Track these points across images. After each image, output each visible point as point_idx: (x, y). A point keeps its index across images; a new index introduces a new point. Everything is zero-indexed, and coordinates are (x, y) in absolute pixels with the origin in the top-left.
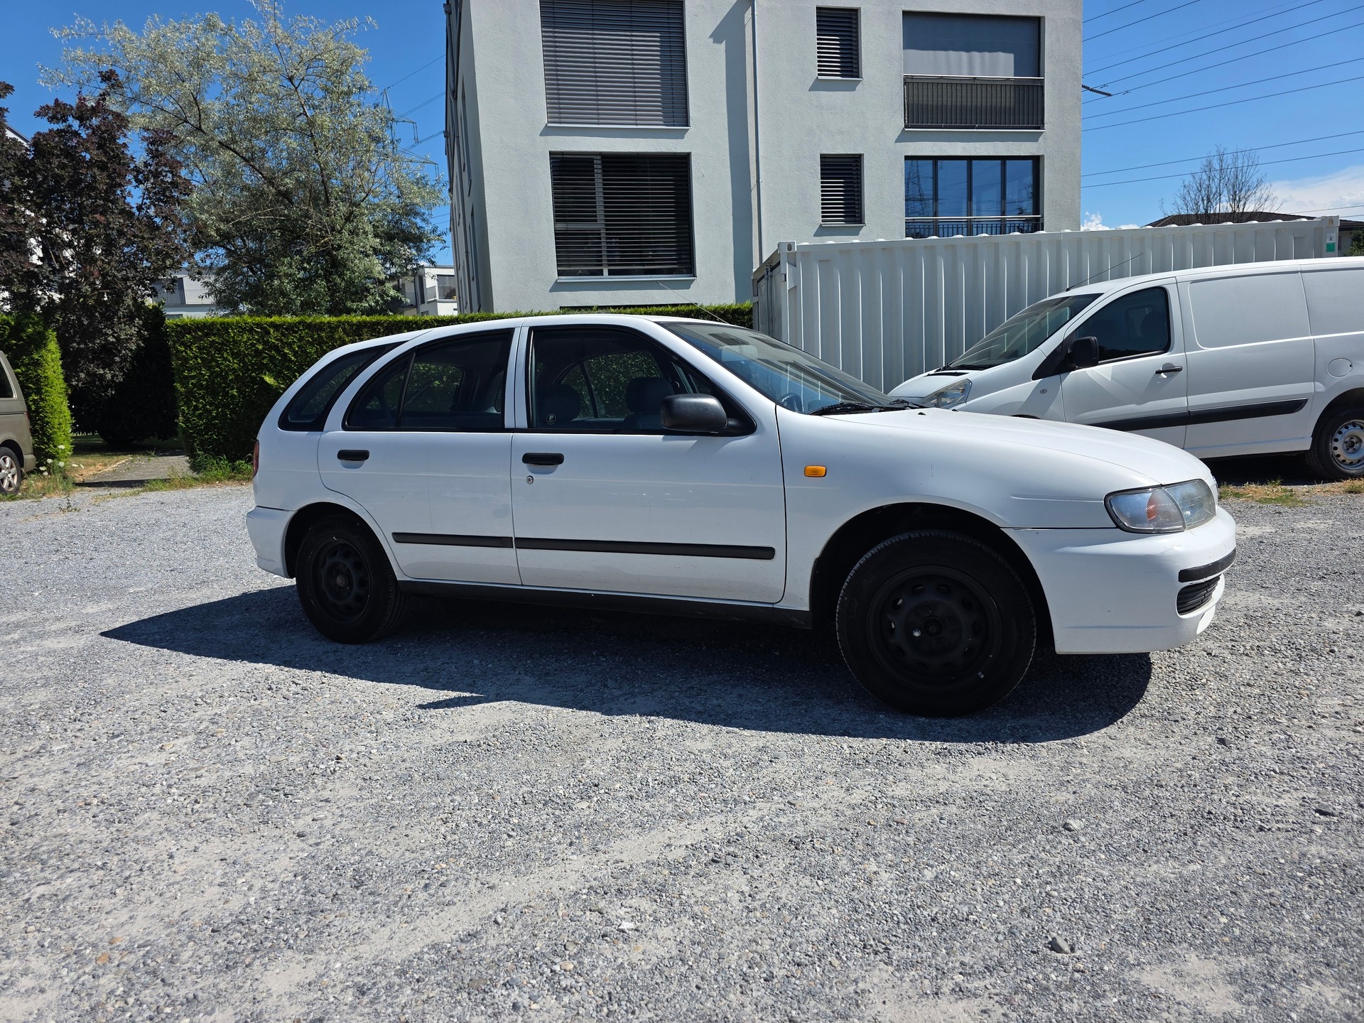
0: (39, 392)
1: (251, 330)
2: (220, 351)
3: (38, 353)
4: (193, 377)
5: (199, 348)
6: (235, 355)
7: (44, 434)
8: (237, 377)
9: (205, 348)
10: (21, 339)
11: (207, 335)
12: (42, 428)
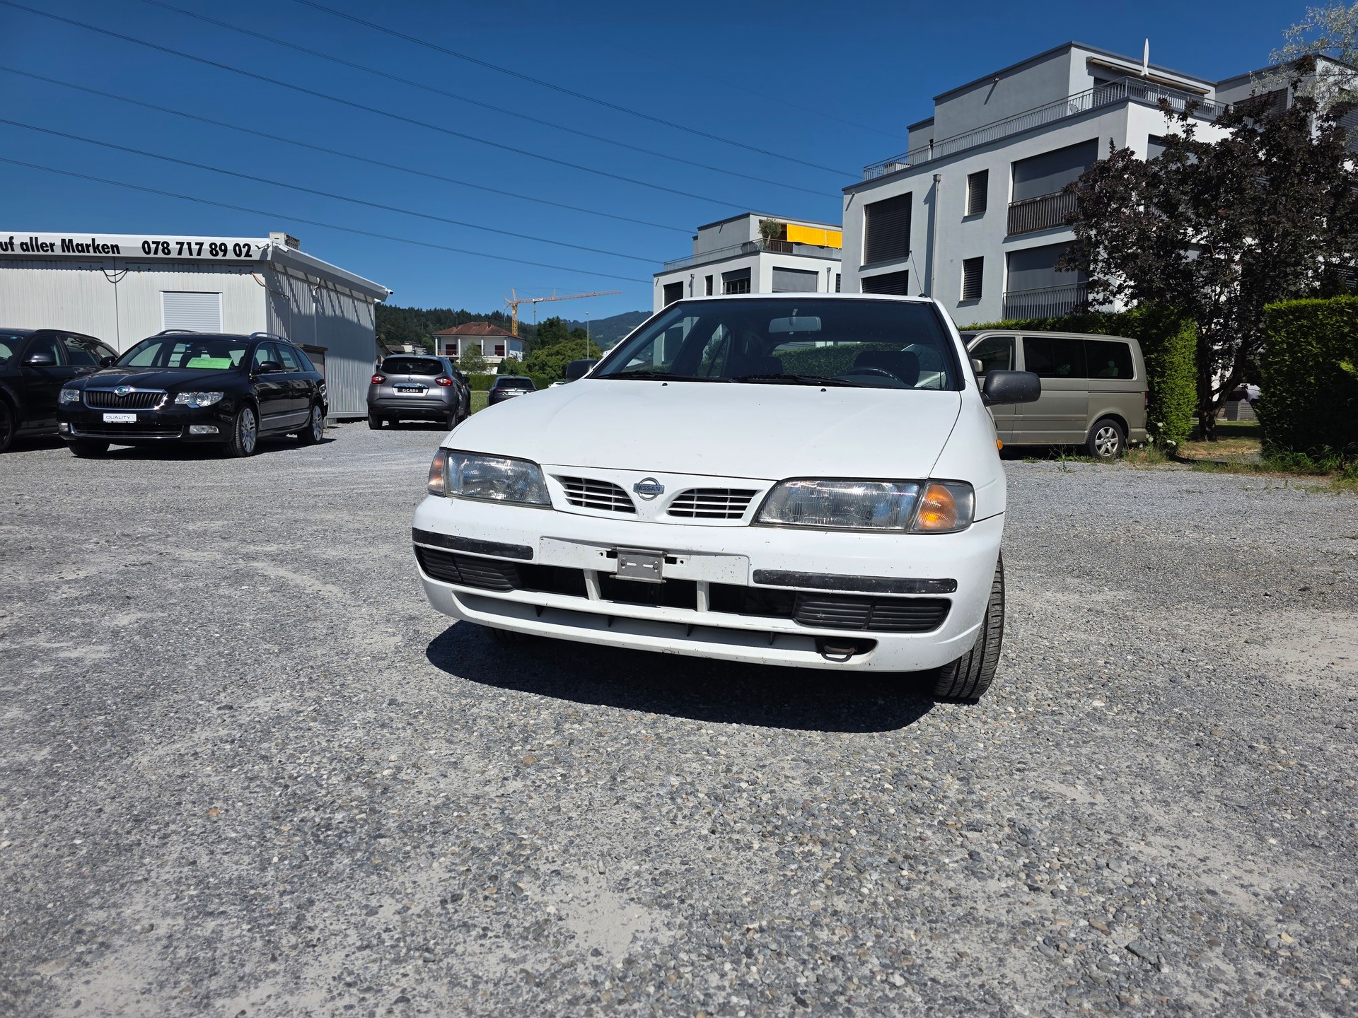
0: (1162, 375)
1: (1342, 312)
2: (1306, 335)
3: (1169, 340)
4: (1276, 363)
5: (1287, 332)
6: (1319, 340)
7: (1161, 413)
8: (1317, 363)
9: (1293, 333)
10: (1159, 328)
11: (1298, 319)
12: (1160, 408)
